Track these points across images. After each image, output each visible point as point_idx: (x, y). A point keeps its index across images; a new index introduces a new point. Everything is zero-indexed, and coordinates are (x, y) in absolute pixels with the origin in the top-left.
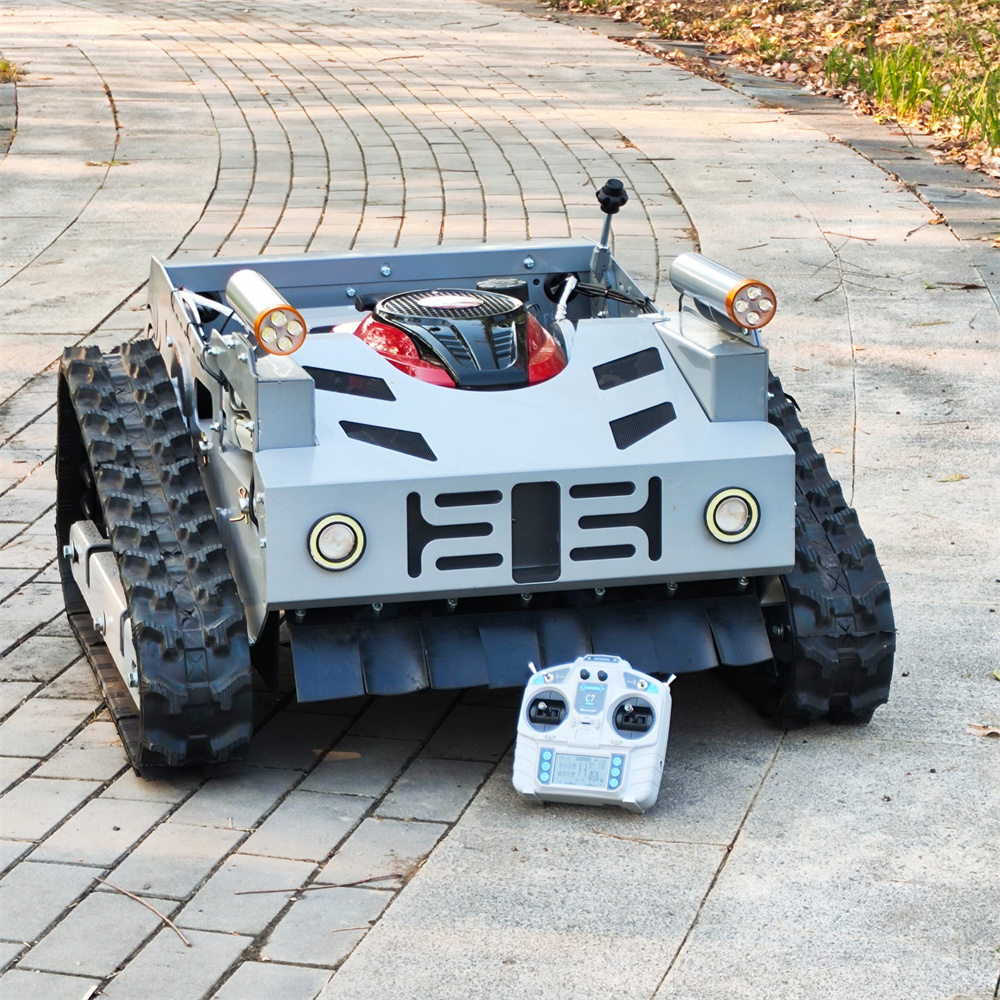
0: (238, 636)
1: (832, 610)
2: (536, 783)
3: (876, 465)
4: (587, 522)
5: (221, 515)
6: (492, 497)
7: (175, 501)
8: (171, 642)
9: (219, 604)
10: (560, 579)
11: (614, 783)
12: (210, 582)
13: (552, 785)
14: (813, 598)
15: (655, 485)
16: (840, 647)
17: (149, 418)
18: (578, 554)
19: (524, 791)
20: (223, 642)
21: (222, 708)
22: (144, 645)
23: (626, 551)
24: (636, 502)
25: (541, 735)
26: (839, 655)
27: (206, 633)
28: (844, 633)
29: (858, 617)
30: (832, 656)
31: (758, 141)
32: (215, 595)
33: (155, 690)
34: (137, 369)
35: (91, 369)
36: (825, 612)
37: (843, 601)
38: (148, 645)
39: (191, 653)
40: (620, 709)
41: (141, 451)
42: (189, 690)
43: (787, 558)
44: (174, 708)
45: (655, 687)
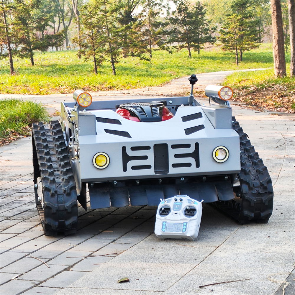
0: (73, 190)
1: (253, 185)
2: (161, 232)
3: (285, 176)
4: (177, 156)
5: (73, 162)
6: (148, 148)
7: (59, 157)
8: (53, 191)
9: (69, 182)
10: (169, 173)
11: (184, 230)
12: (66, 176)
13: (166, 232)
14: (247, 181)
15: (197, 145)
16: (256, 196)
17: (54, 138)
18: (174, 166)
19: (158, 234)
20: (69, 192)
21: (68, 211)
22: (45, 193)
23: (189, 165)
24: (191, 150)
25: (163, 218)
26: (256, 199)
27: (64, 190)
28: (257, 192)
29: (262, 187)
30: (254, 199)
31: (269, 120)
32: (67, 179)
33: (48, 205)
34: (52, 127)
35: (39, 127)
36: (251, 186)
37: (257, 183)
38: (47, 193)
39: (59, 195)
40: (186, 210)
41: (51, 146)
42: (58, 206)
43: (238, 168)
44: (54, 211)
45: (197, 203)
